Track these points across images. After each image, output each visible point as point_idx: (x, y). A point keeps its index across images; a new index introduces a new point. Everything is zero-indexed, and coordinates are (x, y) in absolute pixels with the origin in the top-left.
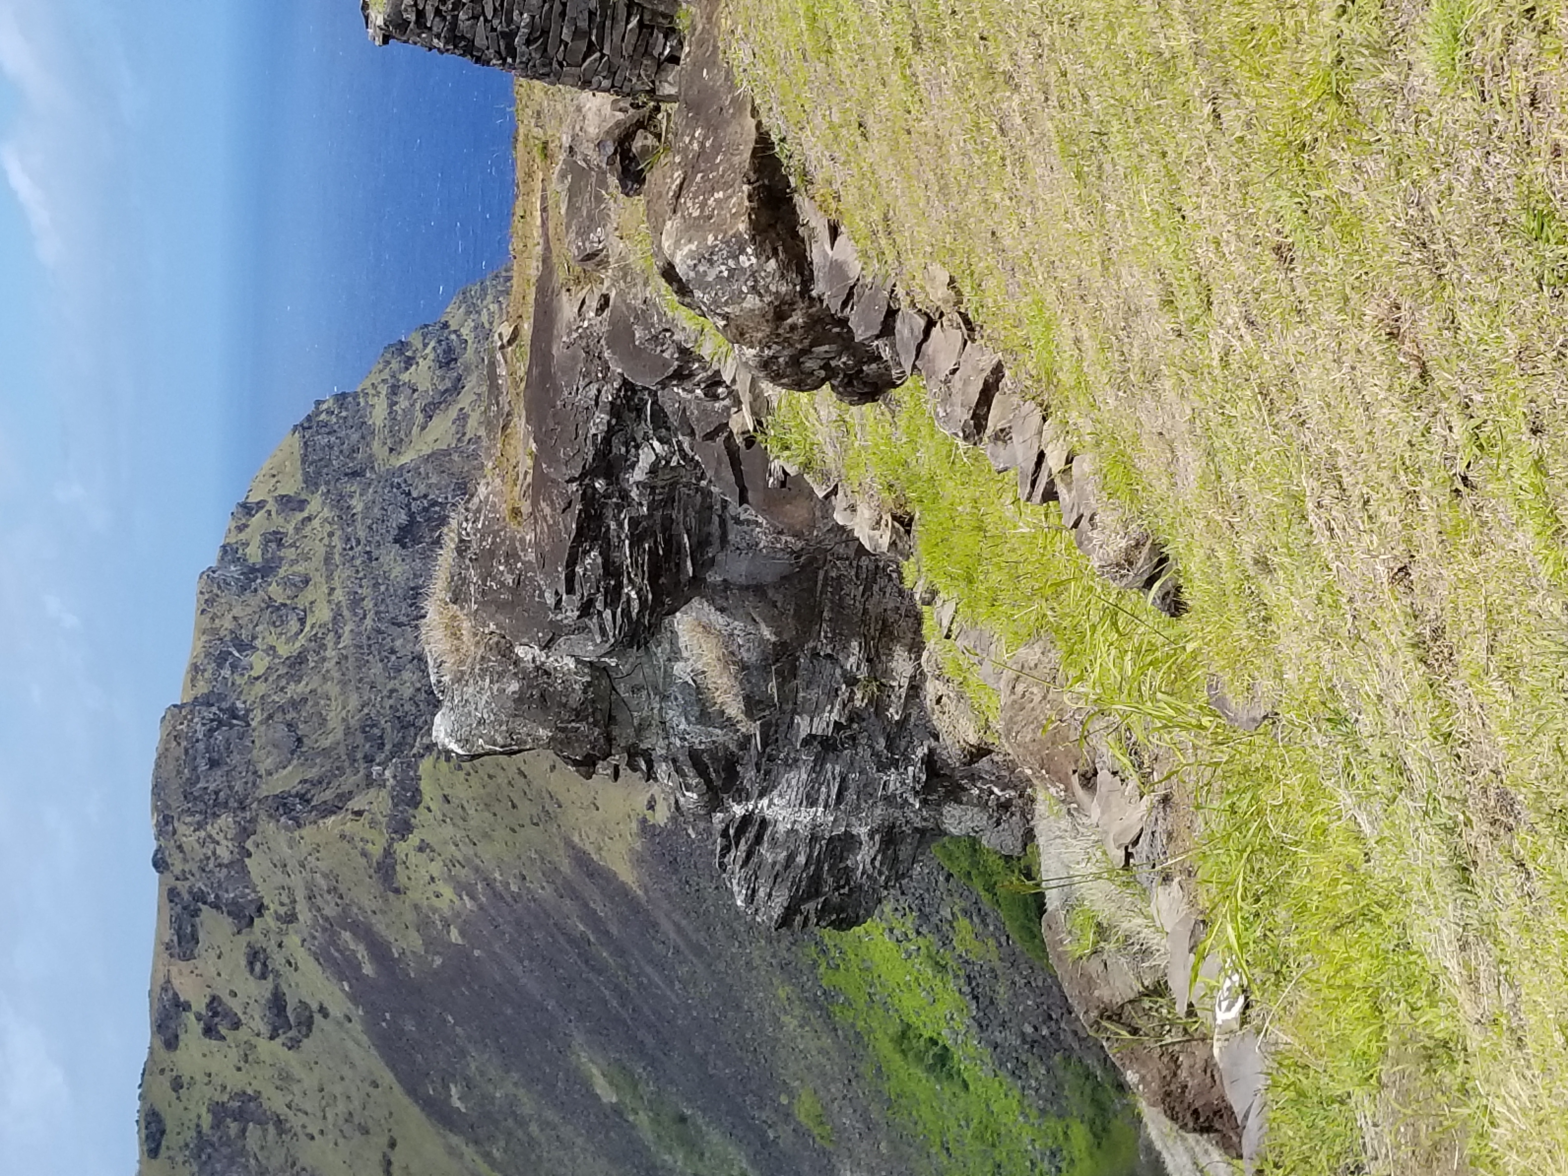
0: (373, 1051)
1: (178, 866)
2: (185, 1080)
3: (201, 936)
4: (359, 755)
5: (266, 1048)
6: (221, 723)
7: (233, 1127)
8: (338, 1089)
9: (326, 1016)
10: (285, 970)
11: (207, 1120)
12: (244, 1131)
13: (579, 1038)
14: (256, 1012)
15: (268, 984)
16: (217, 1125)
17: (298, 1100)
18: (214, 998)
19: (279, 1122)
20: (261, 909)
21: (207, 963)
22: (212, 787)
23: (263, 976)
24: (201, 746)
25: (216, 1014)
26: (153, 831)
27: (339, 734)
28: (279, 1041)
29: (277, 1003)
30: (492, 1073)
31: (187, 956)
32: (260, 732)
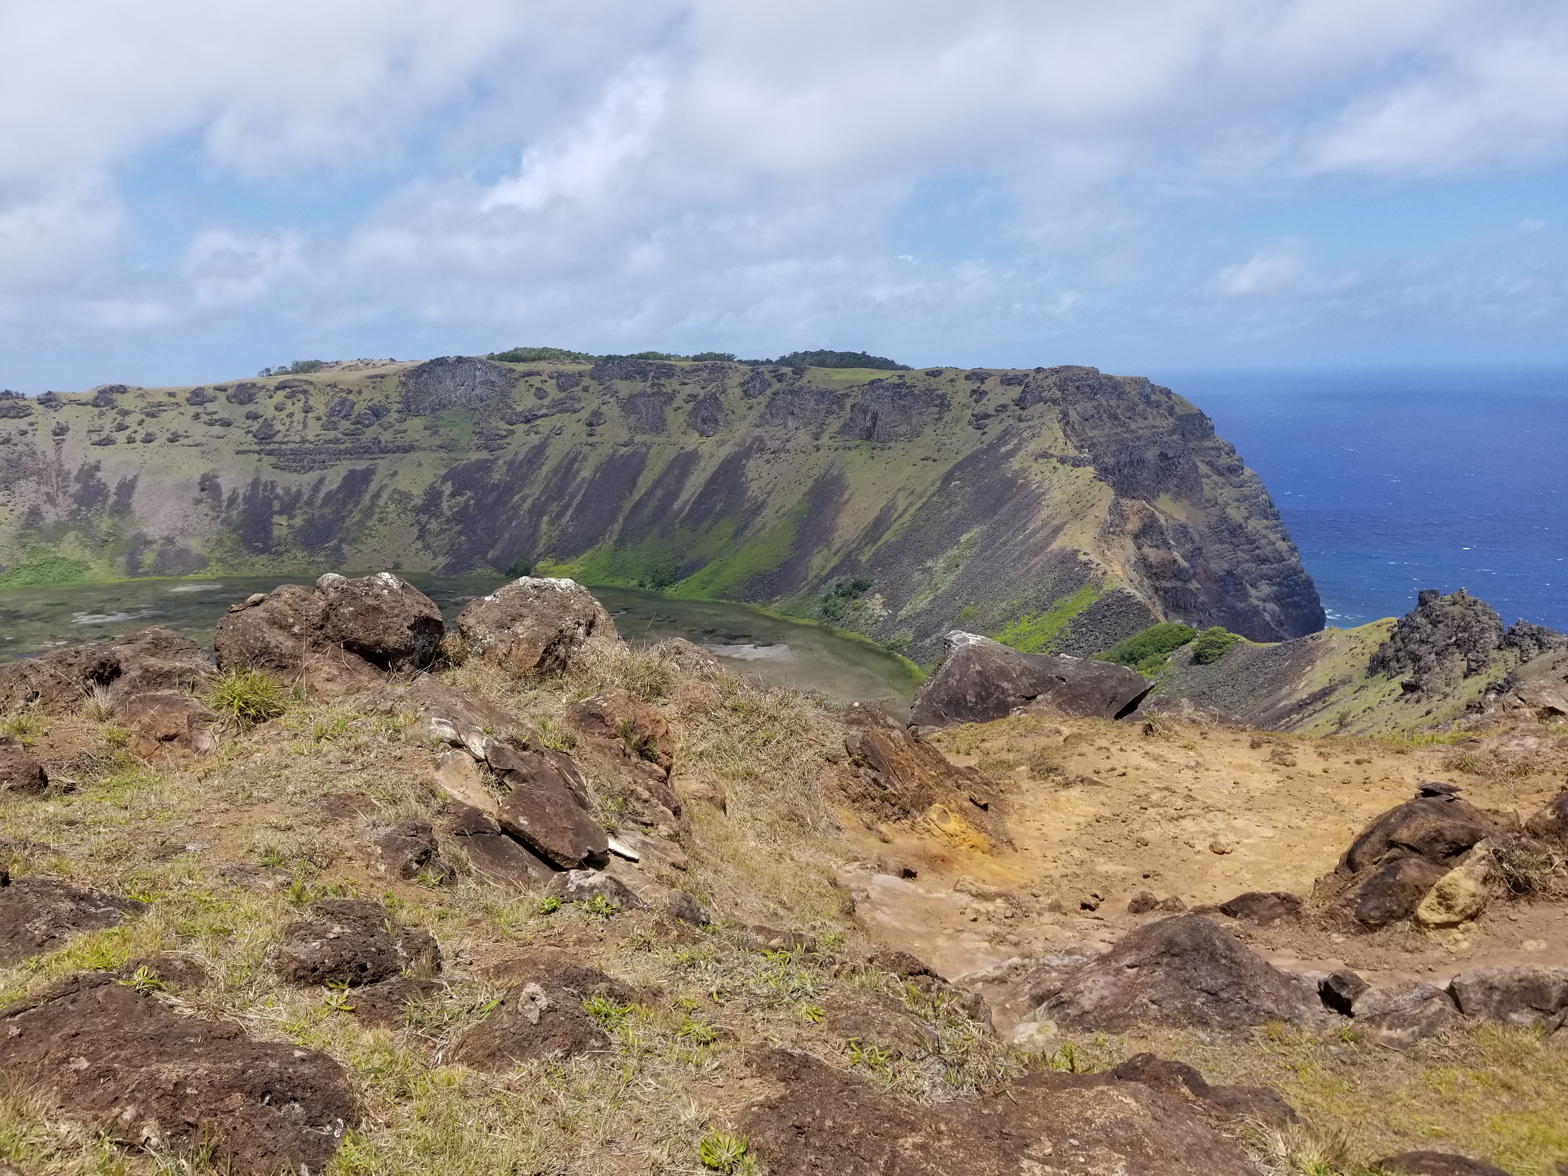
0: (970, 452)
1: (1038, 377)
2: (955, 383)
3: (1011, 387)
4: (1085, 443)
5: (969, 412)
6: (1092, 390)
7: (937, 402)
8: (954, 439)
9: (982, 434)
10: (999, 418)
11: (940, 392)
12: (937, 406)
13: (985, 528)
14: (983, 409)
15: (993, 413)
16: (938, 396)
17: (949, 425)
18: (986, 393)
19: (940, 419)
21: (1000, 389)
22: (1070, 388)
23: (996, 411)
24: (1084, 382)
25: (980, 394)
26: (1052, 367)
27: (1091, 435)
28: (972, 418)
29: (986, 416)
30: (967, 496)
31: (1002, 382)
32: (1089, 405)
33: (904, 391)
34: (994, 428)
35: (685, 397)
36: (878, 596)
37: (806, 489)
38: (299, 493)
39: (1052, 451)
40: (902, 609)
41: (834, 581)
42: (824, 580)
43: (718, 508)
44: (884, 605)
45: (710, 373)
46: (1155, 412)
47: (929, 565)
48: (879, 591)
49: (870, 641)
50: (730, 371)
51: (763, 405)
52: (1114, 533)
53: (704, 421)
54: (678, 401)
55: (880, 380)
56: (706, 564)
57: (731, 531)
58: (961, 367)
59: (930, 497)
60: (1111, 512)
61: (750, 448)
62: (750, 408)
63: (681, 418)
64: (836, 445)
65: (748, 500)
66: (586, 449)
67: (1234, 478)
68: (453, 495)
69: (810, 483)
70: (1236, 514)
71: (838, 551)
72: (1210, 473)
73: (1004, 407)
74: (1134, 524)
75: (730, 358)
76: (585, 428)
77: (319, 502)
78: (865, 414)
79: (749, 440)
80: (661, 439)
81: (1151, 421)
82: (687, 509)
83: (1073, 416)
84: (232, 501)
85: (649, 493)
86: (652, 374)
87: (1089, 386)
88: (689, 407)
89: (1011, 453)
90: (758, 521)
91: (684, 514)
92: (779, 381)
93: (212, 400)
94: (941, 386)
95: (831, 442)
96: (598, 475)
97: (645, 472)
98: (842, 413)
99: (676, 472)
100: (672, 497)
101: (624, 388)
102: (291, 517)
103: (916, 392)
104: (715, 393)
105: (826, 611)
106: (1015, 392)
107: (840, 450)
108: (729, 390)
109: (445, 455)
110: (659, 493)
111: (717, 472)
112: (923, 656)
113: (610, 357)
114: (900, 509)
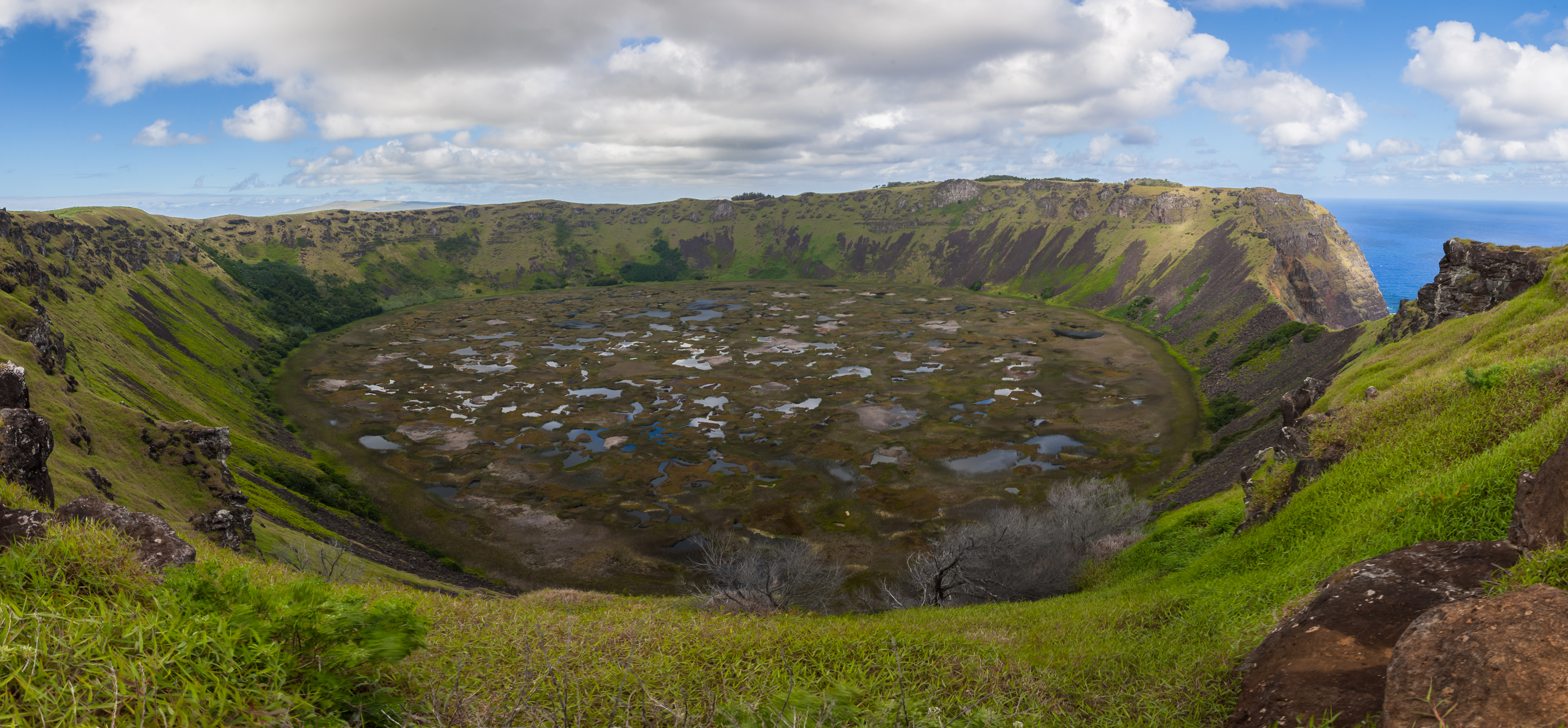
9: (1217, 221)
13: (1213, 270)
30: (1208, 252)
34: (1224, 217)
37: (1125, 249)
38: (879, 243)
45: (1083, 188)
50: (1093, 187)
55: (1167, 192)
61: (1100, 226)
63: (1065, 210)
64: (1143, 225)
65: (1096, 254)
66: (1016, 226)
67: (1346, 247)
68: (949, 247)
69: (1128, 246)
71: (1139, 281)
72: (1334, 244)
73: (1228, 207)
74: (1290, 269)
76: (1017, 215)
77: (887, 248)
78: (1158, 209)
79: (1099, 222)
80: (1055, 221)
81: (1303, 217)
82: (1063, 257)
83: (1263, 213)
84: (850, 245)
90: (1100, 264)
91: (1059, 261)
92: (1116, 193)
93: (847, 199)
95: (1141, 224)
97: (1044, 238)
99: (1061, 238)
100: (1055, 251)
101: (1039, 194)
102: (874, 255)
107: (1145, 227)
108: (1092, 197)
109: (947, 227)
110: (1051, 248)
111: (1082, 237)
113: (1034, 180)
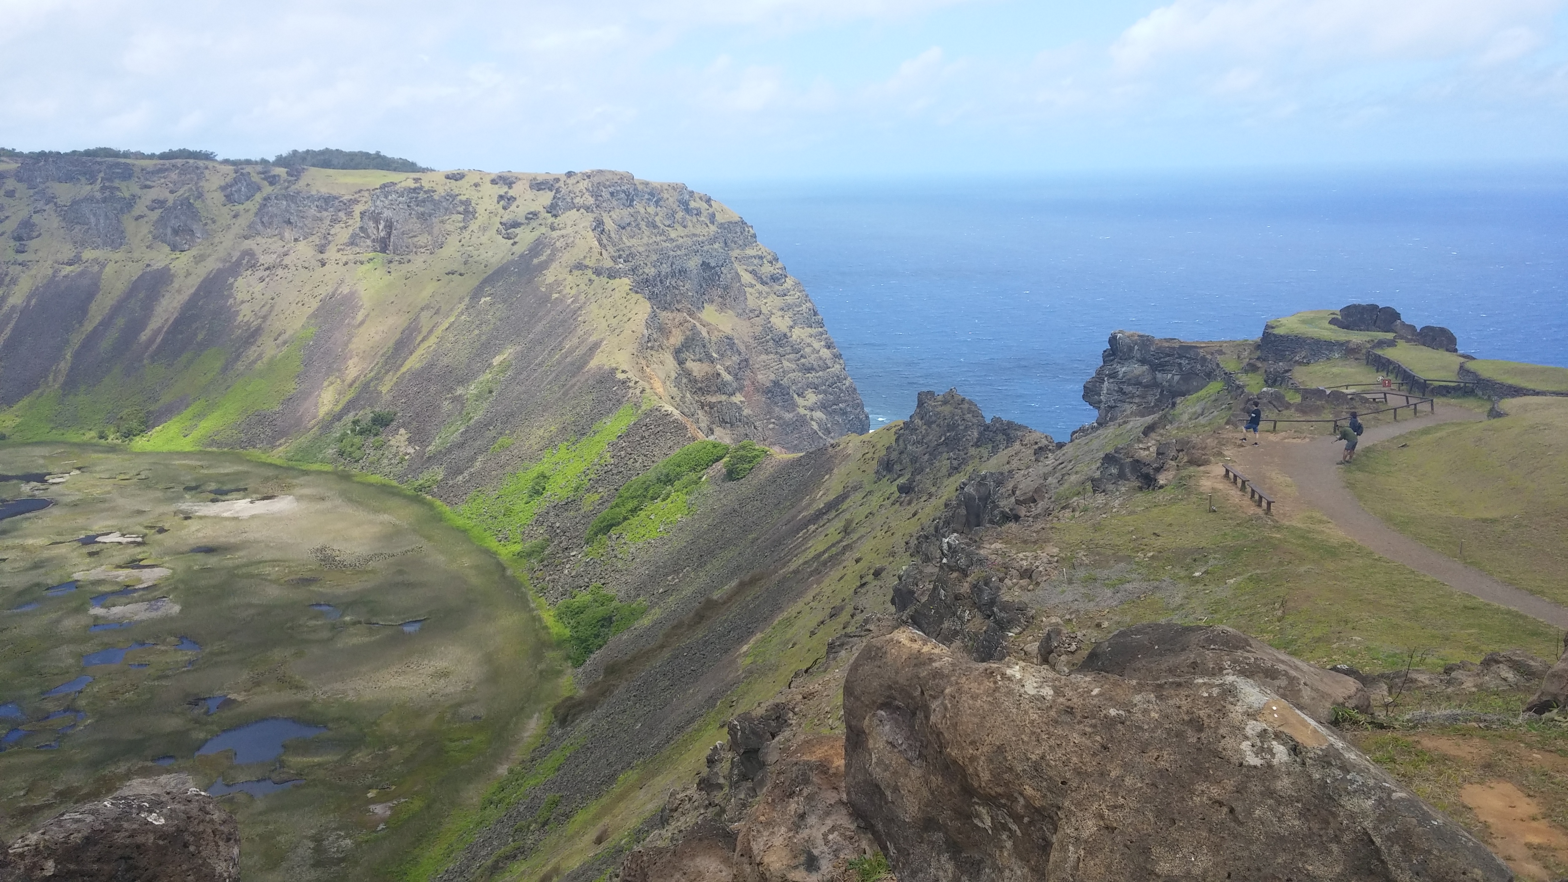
0: (500, 265)
1: (569, 181)
2: (478, 188)
3: (541, 192)
4: (621, 253)
5: (496, 221)
6: (628, 196)
7: (461, 209)
8: (482, 251)
9: (513, 245)
10: (530, 227)
11: (463, 198)
12: (460, 213)
13: (519, 348)
14: (512, 216)
15: (524, 221)
16: (462, 202)
17: (475, 235)
18: (515, 199)
19: (465, 227)
20: (555, 216)
21: (530, 194)
22: (603, 194)
23: (527, 218)
24: (619, 188)
25: (509, 200)
26: (584, 171)
27: (628, 244)
28: (500, 226)
29: (516, 225)
30: (498, 314)
31: (531, 187)
32: (626, 212)
33: (422, 196)
34: (526, 237)
35: (149, 203)
36: (402, 431)
37: (311, 311)
39: (587, 262)
40: (430, 444)
41: (350, 417)
42: (338, 417)
43: (200, 337)
44: (410, 441)
45: (180, 174)
46: (695, 220)
47: (458, 393)
48: (404, 425)
49: (394, 483)
50: (207, 172)
51: (252, 213)
52: (652, 348)
53: (176, 232)
54: (140, 208)
55: (394, 184)
56: (187, 406)
57: (218, 365)
58: (486, 170)
59: (459, 316)
60: (648, 326)
61: (238, 263)
62: (235, 216)
63: (145, 229)
64: (344, 259)
65: (239, 327)
66: (14, 269)
67: (777, 287)
69: (315, 304)
70: (781, 323)
71: (354, 382)
72: (754, 282)
73: (535, 215)
74: (677, 338)
75: (207, 157)
76: (12, 243)
78: (377, 222)
79: (236, 255)
80: (119, 255)
81: (691, 229)
82: (159, 340)
83: (609, 225)
85: (106, 323)
86: (102, 175)
87: (624, 192)
88: (155, 215)
89: (545, 265)
90: (252, 352)
91: (154, 347)
92: (271, 184)
94: (464, 189)
95: (339, 255)
96: (33, 302)
97: (99, 296)
98: (351, 222)
99: (142, 295)
100: (136, 326)
101: (65, 192)
103: (436, 197)
104: (188, 199)
105: (341, 454)
106: (546, 198)
107: (351, 264)
108: (207, 196)
110: (120, 322)
111: (196, 294)
112: (455, 496)
113: (42, 154)
114: (425, 331)
